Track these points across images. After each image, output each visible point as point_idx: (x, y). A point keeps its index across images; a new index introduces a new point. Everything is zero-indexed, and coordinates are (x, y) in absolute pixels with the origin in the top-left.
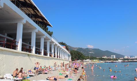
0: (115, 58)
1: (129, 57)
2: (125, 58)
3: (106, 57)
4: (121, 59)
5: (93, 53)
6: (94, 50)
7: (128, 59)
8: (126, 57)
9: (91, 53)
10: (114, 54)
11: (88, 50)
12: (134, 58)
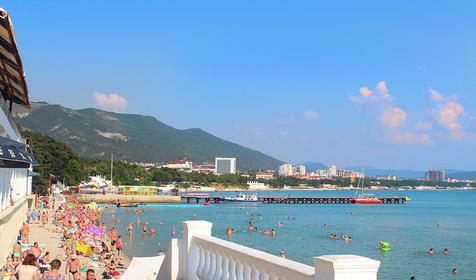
0: (233, 171)
1: (303, 170)
2: (281, 172)
3: (187, 165)
4: (261, 181)
5: (123, 137)
6: (129, 121)
7: (294, 181)
8: (287, 170)
9: (108, 135)
10: (230, 149)
11: (91, 118)
12: (323, 174)
